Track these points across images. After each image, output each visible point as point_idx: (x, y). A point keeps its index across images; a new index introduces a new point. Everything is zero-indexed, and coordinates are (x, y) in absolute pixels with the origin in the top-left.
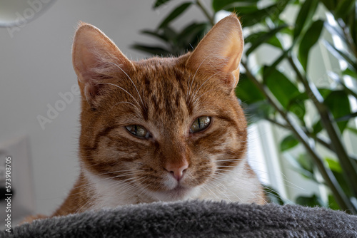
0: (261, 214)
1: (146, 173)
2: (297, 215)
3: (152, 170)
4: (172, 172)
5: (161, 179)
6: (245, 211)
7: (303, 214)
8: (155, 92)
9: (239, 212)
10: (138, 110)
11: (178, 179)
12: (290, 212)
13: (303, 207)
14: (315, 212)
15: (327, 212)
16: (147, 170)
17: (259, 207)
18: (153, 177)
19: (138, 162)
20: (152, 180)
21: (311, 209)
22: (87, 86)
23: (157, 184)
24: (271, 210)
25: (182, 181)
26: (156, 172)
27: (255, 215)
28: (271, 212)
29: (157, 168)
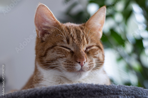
0: (108, 89)
1: (68, 63)
2: (123, 89)
3: (70, 62)
4: (79, 63)
5: (74, 65)
6: (101, 88)
7: (125, 89)
8: (72, 33)
9: (99, 88)
10: (65, 41)
11: (82, 66)
12: (120, 88)
13: (125, 86)
14: (131, 88)
15: (135, 88)
16: (68, 62)
17: (107, 86)
18: (70, 65)
19: (65, 59)
20: (70, 66)
21: (129, 87)
22: (40, 32)
23: (72, 68)
24: (112, 87)
25: (83, 67)
26: (72, 63)
27: (105, 89)
28: (112, 88)
29: (73, 61)
